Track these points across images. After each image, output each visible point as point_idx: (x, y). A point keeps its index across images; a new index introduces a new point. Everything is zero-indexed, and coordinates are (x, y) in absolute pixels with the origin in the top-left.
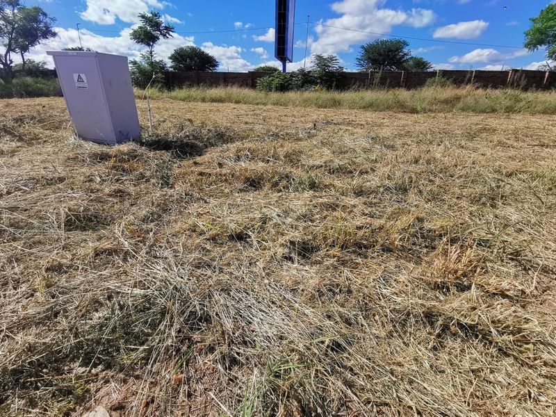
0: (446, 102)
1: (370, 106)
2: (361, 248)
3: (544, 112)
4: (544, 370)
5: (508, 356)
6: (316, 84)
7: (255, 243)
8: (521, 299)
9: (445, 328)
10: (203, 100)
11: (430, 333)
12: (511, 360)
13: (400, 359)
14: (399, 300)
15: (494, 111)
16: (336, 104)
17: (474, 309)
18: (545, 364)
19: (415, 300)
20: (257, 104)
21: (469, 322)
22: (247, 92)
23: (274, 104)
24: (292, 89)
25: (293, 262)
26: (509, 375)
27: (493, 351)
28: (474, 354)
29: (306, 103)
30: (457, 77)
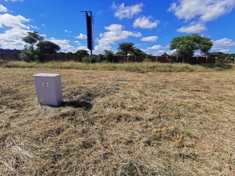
0: (151, 68)
1: (128, 70)
2: (159, 139)
3: (179, 71)
4: (200, 161)
5: (194, 160)
6: (106, 60)
7: (135, 142)
8: (193, 146)
9: (183, 157)
10: (61, 68)
11: (182, 159)
12: (195, 161)
13: (179, 166)
14: (174, 152)
15: (166, 71)
16: (115, 68)
17: (187, 151)
18: (200, 160)
19: (177, 152)
20: (85, 69)
21: (187, 155)
22: (79, 64)
23: (92, 69)
24: (97, 62)
25: (147, 146)
26: (196, 164)
27: (192, 159)
28: (189, 161)
29: (104, 68)
30: (152, 59)
